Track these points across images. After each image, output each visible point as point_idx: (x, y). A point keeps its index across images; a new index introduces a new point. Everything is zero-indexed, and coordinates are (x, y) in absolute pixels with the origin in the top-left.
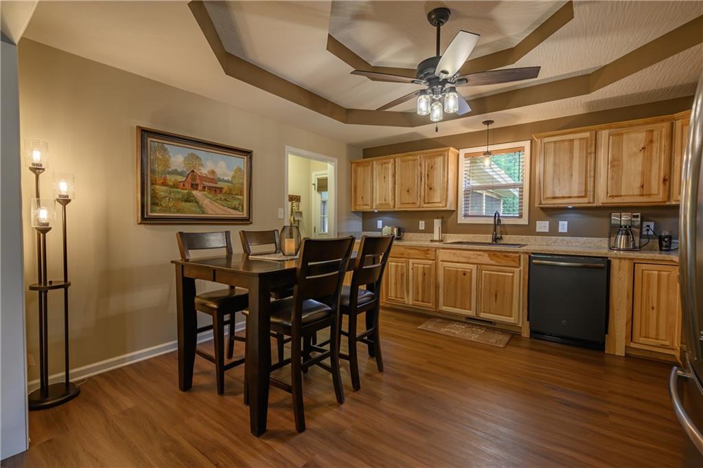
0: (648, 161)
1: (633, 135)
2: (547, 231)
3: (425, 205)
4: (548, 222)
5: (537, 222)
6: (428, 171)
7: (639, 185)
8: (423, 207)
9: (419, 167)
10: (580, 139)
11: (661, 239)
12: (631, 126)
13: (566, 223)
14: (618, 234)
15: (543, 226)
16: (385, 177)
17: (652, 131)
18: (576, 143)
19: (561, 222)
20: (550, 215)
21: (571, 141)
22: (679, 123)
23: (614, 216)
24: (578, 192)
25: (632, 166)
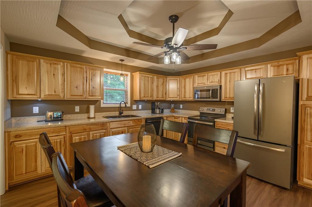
0: (163, 88)
1: (161, 80)
2: (136, 109)
3: (89, 97)
5: (133, 105)
6: (92, 77)
7: (161, 94)
8: (88, 99)
9: (85, 73)
10: (151, 77)
11: (162, 110)
12: (160, 77)
13: (141, 105)
14: (157, 109)
15: (135, 107)
16: (54, 75)
17: (163, 79)
18: (150, 78)
19: (140, 105)
20: (136, 103)
21: (148, 77)
22: (168, 79)
23: (156, 103)
24: (150, 95)
25: (161, 88)
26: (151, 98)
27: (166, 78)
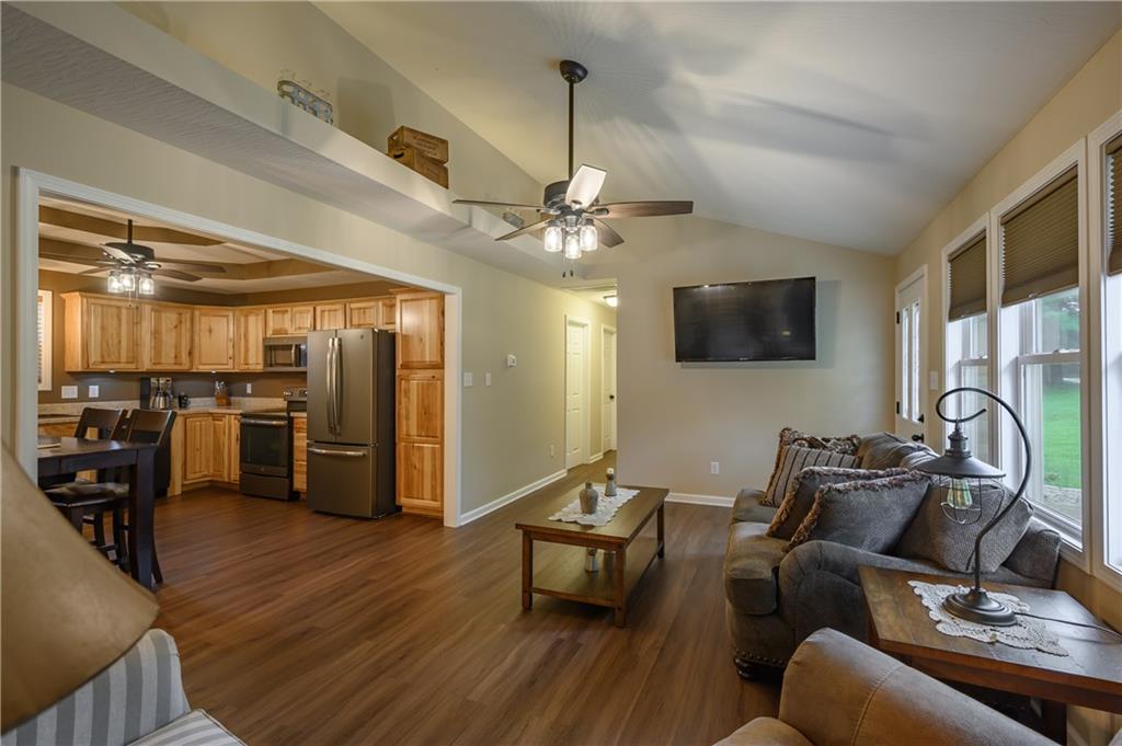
0: (179, 337)
1: (169, 315)
2: (76, 396)
4: (76, 388)
5: (63, 387)
7: (173, 355)
11: (180, 398)
12: (166, 307)
13: (97, 387)
14: (156, 396)
15: (70, 391)
17: (180, 314)
18: (124, 311)
19: (91, 387)
20: (78, 379)
21: (119, 308)
22: (197, 313)
23: (153, 380)
24: (128, 358)
25: (169, 339)
26: (133, 366)
27: (189, 311)
